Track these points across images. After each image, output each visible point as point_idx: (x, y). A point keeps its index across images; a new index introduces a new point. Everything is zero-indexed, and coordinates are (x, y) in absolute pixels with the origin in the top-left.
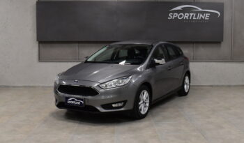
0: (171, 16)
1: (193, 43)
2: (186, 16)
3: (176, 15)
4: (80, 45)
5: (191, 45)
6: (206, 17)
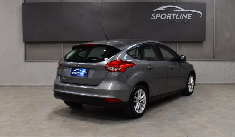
0: (154, 17)
1: (176, 42)
2: (169, 16)
3: (159, 15)
4: (65, 45)
6: (189, 17)
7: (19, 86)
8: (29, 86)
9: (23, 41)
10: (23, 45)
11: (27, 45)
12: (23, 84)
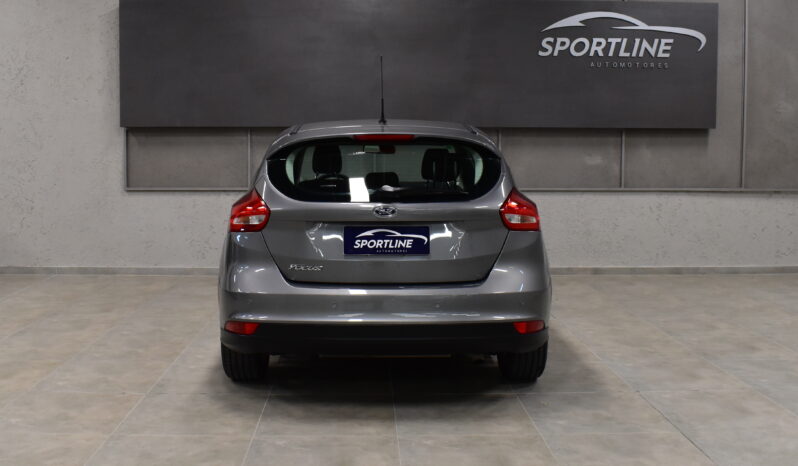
0: (549, 48)
1: (619, 132)
2: (596, 46)
5: (612, 139)
6: (662, 49)
7: (106, 271)
8: (139, 271)
9: (122, 124)
10: (119, 137)
11: (133, 139)
12: (119, 264)
